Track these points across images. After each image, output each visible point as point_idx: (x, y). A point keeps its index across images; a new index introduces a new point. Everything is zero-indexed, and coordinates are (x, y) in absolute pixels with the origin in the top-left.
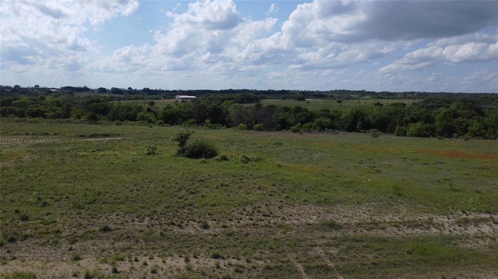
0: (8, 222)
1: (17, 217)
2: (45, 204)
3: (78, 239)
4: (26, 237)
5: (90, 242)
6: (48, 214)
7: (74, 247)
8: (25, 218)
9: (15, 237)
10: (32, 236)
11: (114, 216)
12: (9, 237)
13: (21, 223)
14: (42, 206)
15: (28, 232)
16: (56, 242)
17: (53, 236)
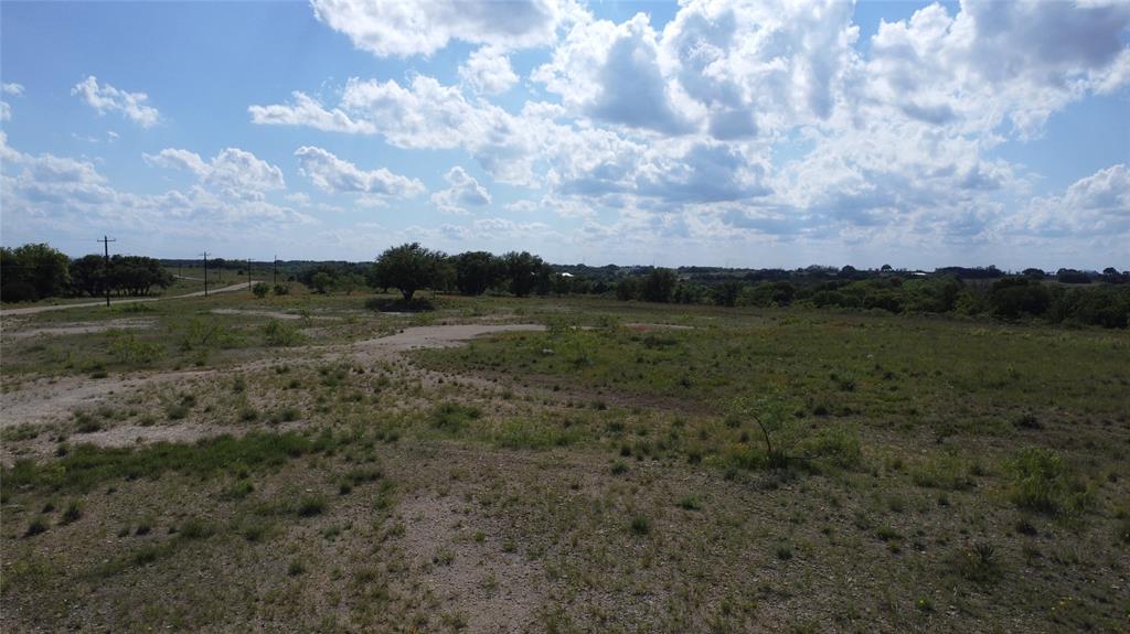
0: (816, 388)
1: (832, 384)
2: (889, 376)
3: (959, 431)
4: (847, 412)
5: (986, 441)
6: (894, 389)
7: (946, 440)
8: (848, 387)
9: (828, 409)
10: (858, 413)
11: (1052, 409)
12: (815, 406)
13: (840, 394)
14: (883, 379)
15: (852, 406)
16: (909, 427)
17: (902, 417)
